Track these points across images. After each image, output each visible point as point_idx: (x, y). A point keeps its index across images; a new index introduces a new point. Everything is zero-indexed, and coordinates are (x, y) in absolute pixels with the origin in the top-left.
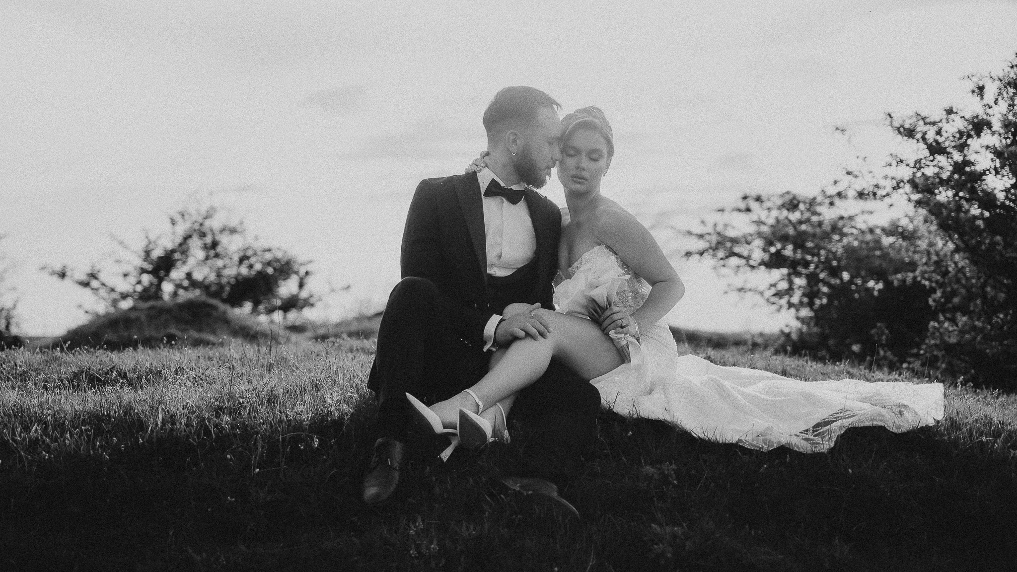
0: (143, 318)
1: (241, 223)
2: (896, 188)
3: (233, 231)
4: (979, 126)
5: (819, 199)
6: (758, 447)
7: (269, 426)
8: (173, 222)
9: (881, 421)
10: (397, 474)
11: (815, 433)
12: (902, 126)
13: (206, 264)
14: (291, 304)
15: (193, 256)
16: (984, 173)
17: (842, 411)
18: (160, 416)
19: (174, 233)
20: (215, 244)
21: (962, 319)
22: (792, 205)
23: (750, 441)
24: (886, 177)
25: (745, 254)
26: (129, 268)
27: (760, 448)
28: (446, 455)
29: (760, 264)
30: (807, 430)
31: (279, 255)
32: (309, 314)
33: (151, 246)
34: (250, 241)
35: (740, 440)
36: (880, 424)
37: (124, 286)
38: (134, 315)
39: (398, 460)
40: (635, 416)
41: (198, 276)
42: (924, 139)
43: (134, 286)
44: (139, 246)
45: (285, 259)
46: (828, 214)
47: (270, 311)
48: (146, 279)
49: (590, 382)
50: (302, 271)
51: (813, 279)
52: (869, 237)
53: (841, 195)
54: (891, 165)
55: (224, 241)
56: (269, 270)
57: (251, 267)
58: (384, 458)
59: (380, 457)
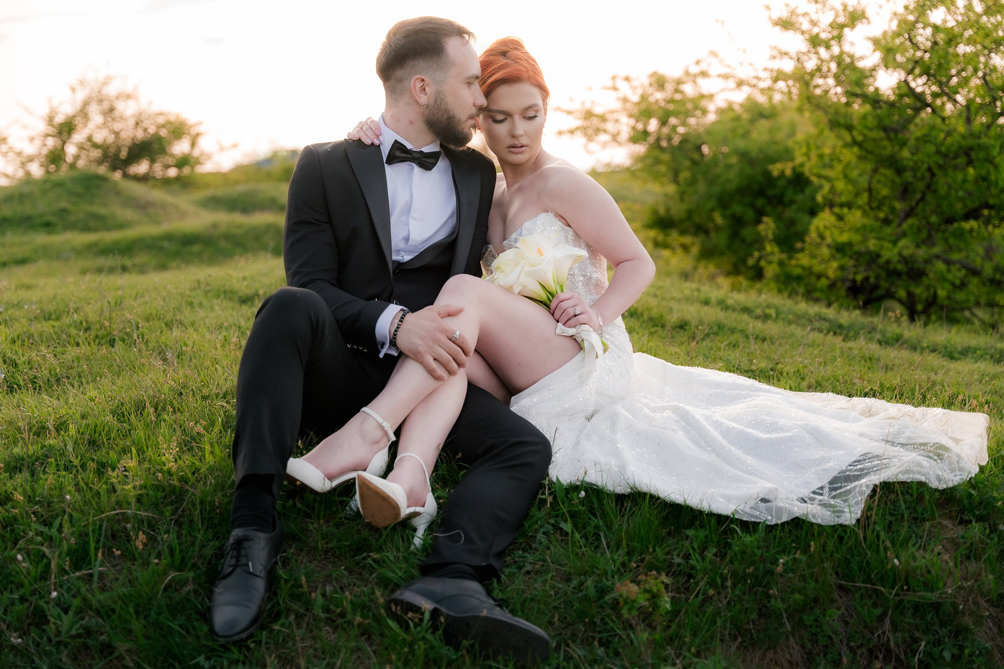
1: (136, 89)
3: (128, 97)
4: (854, 16)
5: (684, 79)
6: (761, 519)
8: (73, 90)
9: (919, 473)
11: (834, 493)
12: (780, 18)
13: (105, 127)
14: (183, 162)
15: (93, 120)
17: (866, 457)
19: (74, 100)
20: (112, 110)
22: (659, 82)
25: (614, 130)
26: (35, 133)
27: (765, 521)
29: (626, 140)
30: (822, 488)
31: (172, 118)
33: (54, 113)
34: (144, 105)
35: (736, 511)
36: (923, 479)
37: (30, 149)
41: (99, 138)
42: (801, 30)
43: (39, 149)
44: (43, 112)
47: (166, 167)
48: (51, 142)
50: (193, 132)
52: (729, 114)
53: (704, 74)
54: (774, 58)
55: (120, 106)
56: (163, 133)
57: (145, 130)
58: (243, 560)
59: (238, 558)
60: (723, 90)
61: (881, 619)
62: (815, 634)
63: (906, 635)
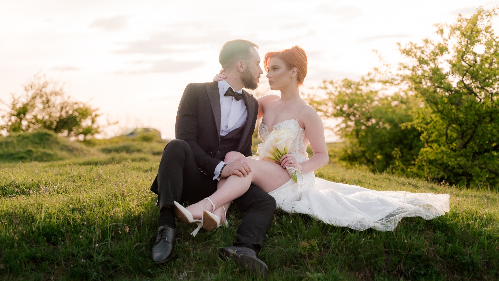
0: (15, 142)
1: (61, 90)
2: (402, 81)
3: (57, 94)
4: (442, 50)
5: (361, 83)
6: (358, 228)
7: (101, 219)
8: (27, 90)
9: (419, 214)
10: (170, 246)
11: (387, 221)
12: (405, 50)
13: (44, 111)
14: (87, 132)
15: (37, 107)
16: (447, 74)
17: (399, 208)
18: (43, 214)
19: (27, 96)
20: (48, 101)
21: (435, 145)
22: (348, 84)
23: (354, 225)
24: (398, 75)
25: (325, 110)
26: (5, 113)
27: (359, 229)
28: (195, 233)
29: (331, 115)
30: (382, 219)
31: (81, 106)
32: (98, 137)
33: (16, 102)
34: (66, 98)
35: (349, 225)
36: (420, 216)
37: (2, 123)
38: (10, 140)
39: (171, 238)
40: (294, 212)
41: (40, 117)
42: (415, 55)
43: (7, 122)
44: (9, 102)
45: (84, 108)
46: (365, 89)
47: (77, 134)
48: (14, 119)
49: (269, 193)
50: (94, 114)
51: (357, 122)
52: (385, 102)
53: (372, 80)
54: (401, 69)
55: (53, 99)
56: (76, 114)
57: (67, 112)
58: (163, 237)
59: (161, 236)
60: (382, 89)
61: (399, 262)
62: (375, 266)
63: (408, 267)
